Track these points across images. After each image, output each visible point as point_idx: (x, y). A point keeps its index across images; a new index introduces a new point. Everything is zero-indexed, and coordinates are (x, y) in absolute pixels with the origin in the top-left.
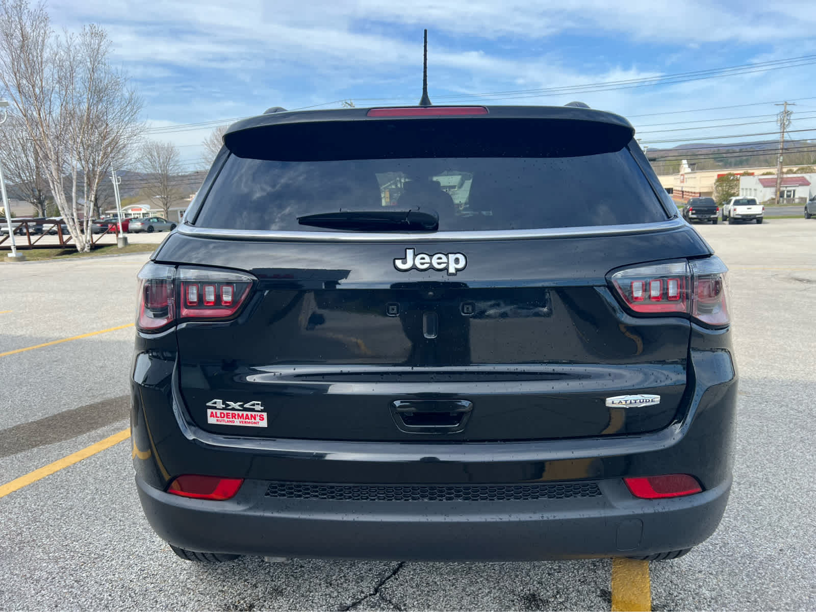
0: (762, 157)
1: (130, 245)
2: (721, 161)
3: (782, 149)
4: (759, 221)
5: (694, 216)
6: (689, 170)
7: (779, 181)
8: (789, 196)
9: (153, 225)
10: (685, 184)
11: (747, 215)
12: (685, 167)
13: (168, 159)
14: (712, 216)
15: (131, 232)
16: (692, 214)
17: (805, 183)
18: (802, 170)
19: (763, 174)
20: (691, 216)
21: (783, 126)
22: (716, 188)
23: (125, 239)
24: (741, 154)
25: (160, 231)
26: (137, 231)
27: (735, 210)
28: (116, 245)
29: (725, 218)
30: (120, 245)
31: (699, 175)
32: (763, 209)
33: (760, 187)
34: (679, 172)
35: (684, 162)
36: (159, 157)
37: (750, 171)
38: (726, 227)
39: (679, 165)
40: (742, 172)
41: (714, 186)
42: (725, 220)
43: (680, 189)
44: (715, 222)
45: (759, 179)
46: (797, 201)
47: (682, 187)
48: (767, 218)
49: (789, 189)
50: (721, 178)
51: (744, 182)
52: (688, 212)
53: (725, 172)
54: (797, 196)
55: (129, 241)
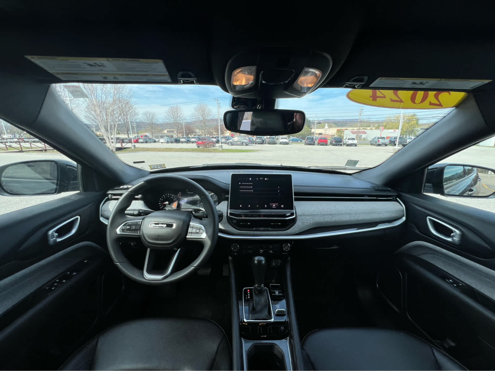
0: (349, 124)
1: (137, 148)
2: (336, 125)
3: (359, 122)
4: (356, 145)
5: (335, 143)
6: (327, 127)
7: (358, 132)
8: (360, 137)
9: (147, 140)
10: (327, 132)
11: (352, 144)
12: (326, 127)
13: (153, 117)
14: (341, 143)
15: (139, 143)
16: (334, 142)
17: (365, 133)
18: (364, 129)
19: (352, 130)
20: (333, 143)
21: (360, 114)
22: (337, 133)
23: (135, 146)
24: (343, 123)
25: (150, 143)
26: (142, 143)
27: (348, 141)
28: (131, 148)
29: (344, 144)
30: (133, 148)
31: (331, 129)
32: (357, 142)
33: (351, 134)
34: (324, 128)
35: (326, 124)
36: (149, 116)
37: (347, 129)
38: (344, 147)
39: (325, 125)
40: (345, 128)
41: (336, 133)
42: (344, 145)
43: (324, 133)
44: (341, 145)
45: (351, 131)
46: (362, 139)
47: (325, 133)
48: (358, 144)
49: (360, 135)
50: (338, 130)
51: (346, 132)
52: (332, 142)
53: (340, 128)
54: (362, 137)
55: (136, 146)
